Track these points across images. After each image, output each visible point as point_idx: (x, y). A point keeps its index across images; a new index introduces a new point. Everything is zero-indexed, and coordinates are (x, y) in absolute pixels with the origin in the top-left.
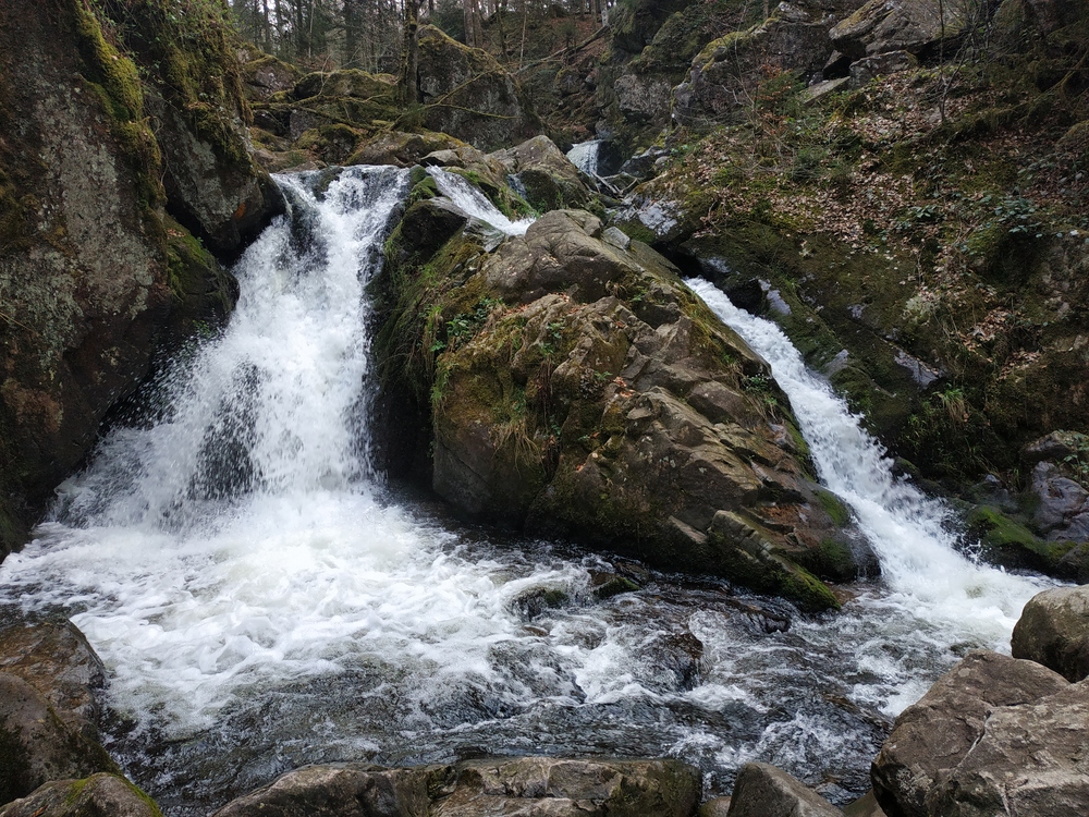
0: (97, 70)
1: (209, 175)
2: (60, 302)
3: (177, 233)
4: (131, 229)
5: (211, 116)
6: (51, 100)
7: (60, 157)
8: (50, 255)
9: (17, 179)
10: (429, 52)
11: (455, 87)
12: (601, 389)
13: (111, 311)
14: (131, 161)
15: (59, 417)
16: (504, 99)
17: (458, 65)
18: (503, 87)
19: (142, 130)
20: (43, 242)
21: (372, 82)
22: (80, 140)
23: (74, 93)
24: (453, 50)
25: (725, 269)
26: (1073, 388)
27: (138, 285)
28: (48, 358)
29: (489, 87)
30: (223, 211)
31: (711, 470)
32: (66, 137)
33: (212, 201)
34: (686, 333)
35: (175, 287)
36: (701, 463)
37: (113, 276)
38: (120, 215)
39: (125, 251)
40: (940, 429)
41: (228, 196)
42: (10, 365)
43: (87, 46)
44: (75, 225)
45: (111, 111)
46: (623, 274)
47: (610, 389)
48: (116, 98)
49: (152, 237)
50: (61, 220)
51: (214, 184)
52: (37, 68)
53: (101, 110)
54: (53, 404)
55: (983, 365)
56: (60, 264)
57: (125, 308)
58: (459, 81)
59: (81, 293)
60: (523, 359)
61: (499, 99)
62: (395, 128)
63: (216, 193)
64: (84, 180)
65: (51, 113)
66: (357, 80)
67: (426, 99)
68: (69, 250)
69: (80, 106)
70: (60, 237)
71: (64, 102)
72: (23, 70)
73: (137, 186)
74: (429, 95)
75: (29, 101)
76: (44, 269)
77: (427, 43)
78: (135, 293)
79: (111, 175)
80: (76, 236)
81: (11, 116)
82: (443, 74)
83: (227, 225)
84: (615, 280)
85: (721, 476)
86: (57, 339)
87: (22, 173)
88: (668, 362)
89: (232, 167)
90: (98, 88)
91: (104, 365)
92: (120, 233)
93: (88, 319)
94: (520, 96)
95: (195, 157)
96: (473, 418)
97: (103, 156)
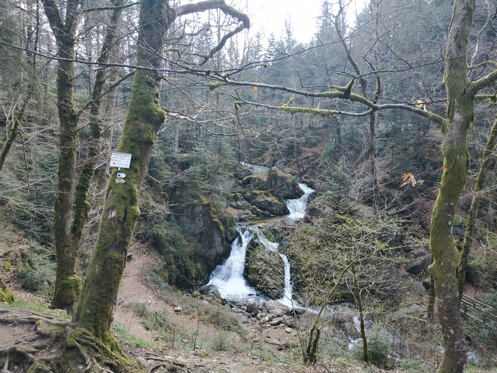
0: (220, 230)
1: (230, 235)
3: (226, 243)
5: (230, 229)
6: (215, 234)
7: (216, 239)
13: (219, 254)
22: (218, 237)
23: (218, 233)
27: (221, 251)
30: (231, 238)
35: (225, 250)
38: (221, 244)
42: (209, 260)
43: (219, 227)
45: (221, 234)
50: (215, 245)
56: (214, 250)
59: (216, 253)
64: (218, 241)
86: (213, 257)
89: (232, 233)
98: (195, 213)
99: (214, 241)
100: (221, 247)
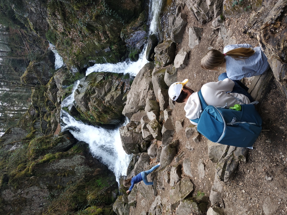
0: (48, 161)
1: (63, 144)
2: (82, 168)
3: (72, 150)
4: (72, 158)
5: (53, 143)
6: (53, 167)
7: (61, 166)
8: (76, 169)
9: (64, 172)
10: (28, 81)
11: (36, 76)
12: (104, 105)
13: (84, 161)
14: (62, 157)
15: (99, 169)
16: (39, 65)
17: (31, 75)
18: (36, 65)
19: (57, 154)
20: (73, 169)
21: (34, 93)
22: (58, 164)
23: (52, 164)
24: (27, 75)
25: (86, 65)
26: (114, 29)
27: (81, 157)
28: (90, 170)
29: (36, 69)
30: (69, 142)
31: (117, 98)
32: (58, 165)
33: (67, 143)
34: (97, 89)
35: (81, 151)
36: (116, 99)
37: (79, 160)
38: (70, 159)
39: (75, 158)
40: (118, 50)
41: (66, 141)
42: (91, 174)
43: (44, 162)
44: (71, 165)
45: (54, 159)
46: (86, 94)
47: (104, 104)
48: (52, 158)
49: (73, 155)
50: (70, 167)
51: (64, 143)
52: (48, 169)
53: (54, 160)
54: (97, 169)
55: (108, 41)
56: (77, 167)
57: (84, 159)
58: (35, 75)
59: (81, 165)
60: (98, 113)
61: (39, 66)
62: (46, 92)
63: (66, 143)
64: (64, 163)
65: (55, 167)
66: (34, 96)
67: (39, 82)
68: (75, 166)
69: (53, 163)
70: (73, 167)
71: (53, 165)
72: (48, 170)
73: (65, 156)
74: (38, 82)
75: (53, 170)
76: (77, 169)
77: (25, 81)
78: (82, 157)
79: (64, 160)
80: (73, 165)
81: (55, 172)
82: (33, 78)
83: (71, 141)
84: (87, 95)
85: (118, 96)
86: (88, 168)
87: (63, 171)
88: (101, 95)
89: (62, 140)
90: (51, 161)
91: (92, 162)
92: (73, 159)
93: (85, 164)
94: (38, 61)
95: (60, 145)
96: (106, 120)
97: (61, 161)
98: (16, 200)
99: (63, 169)
100: (74, 158)
